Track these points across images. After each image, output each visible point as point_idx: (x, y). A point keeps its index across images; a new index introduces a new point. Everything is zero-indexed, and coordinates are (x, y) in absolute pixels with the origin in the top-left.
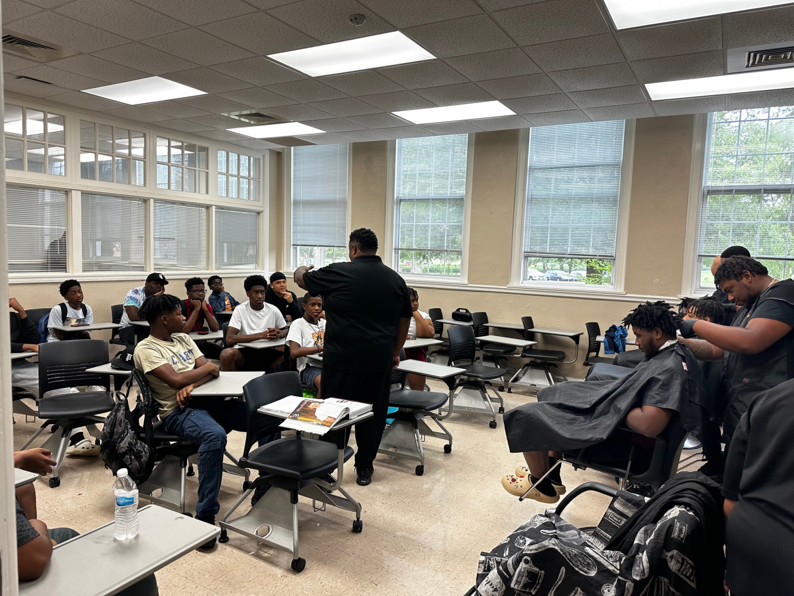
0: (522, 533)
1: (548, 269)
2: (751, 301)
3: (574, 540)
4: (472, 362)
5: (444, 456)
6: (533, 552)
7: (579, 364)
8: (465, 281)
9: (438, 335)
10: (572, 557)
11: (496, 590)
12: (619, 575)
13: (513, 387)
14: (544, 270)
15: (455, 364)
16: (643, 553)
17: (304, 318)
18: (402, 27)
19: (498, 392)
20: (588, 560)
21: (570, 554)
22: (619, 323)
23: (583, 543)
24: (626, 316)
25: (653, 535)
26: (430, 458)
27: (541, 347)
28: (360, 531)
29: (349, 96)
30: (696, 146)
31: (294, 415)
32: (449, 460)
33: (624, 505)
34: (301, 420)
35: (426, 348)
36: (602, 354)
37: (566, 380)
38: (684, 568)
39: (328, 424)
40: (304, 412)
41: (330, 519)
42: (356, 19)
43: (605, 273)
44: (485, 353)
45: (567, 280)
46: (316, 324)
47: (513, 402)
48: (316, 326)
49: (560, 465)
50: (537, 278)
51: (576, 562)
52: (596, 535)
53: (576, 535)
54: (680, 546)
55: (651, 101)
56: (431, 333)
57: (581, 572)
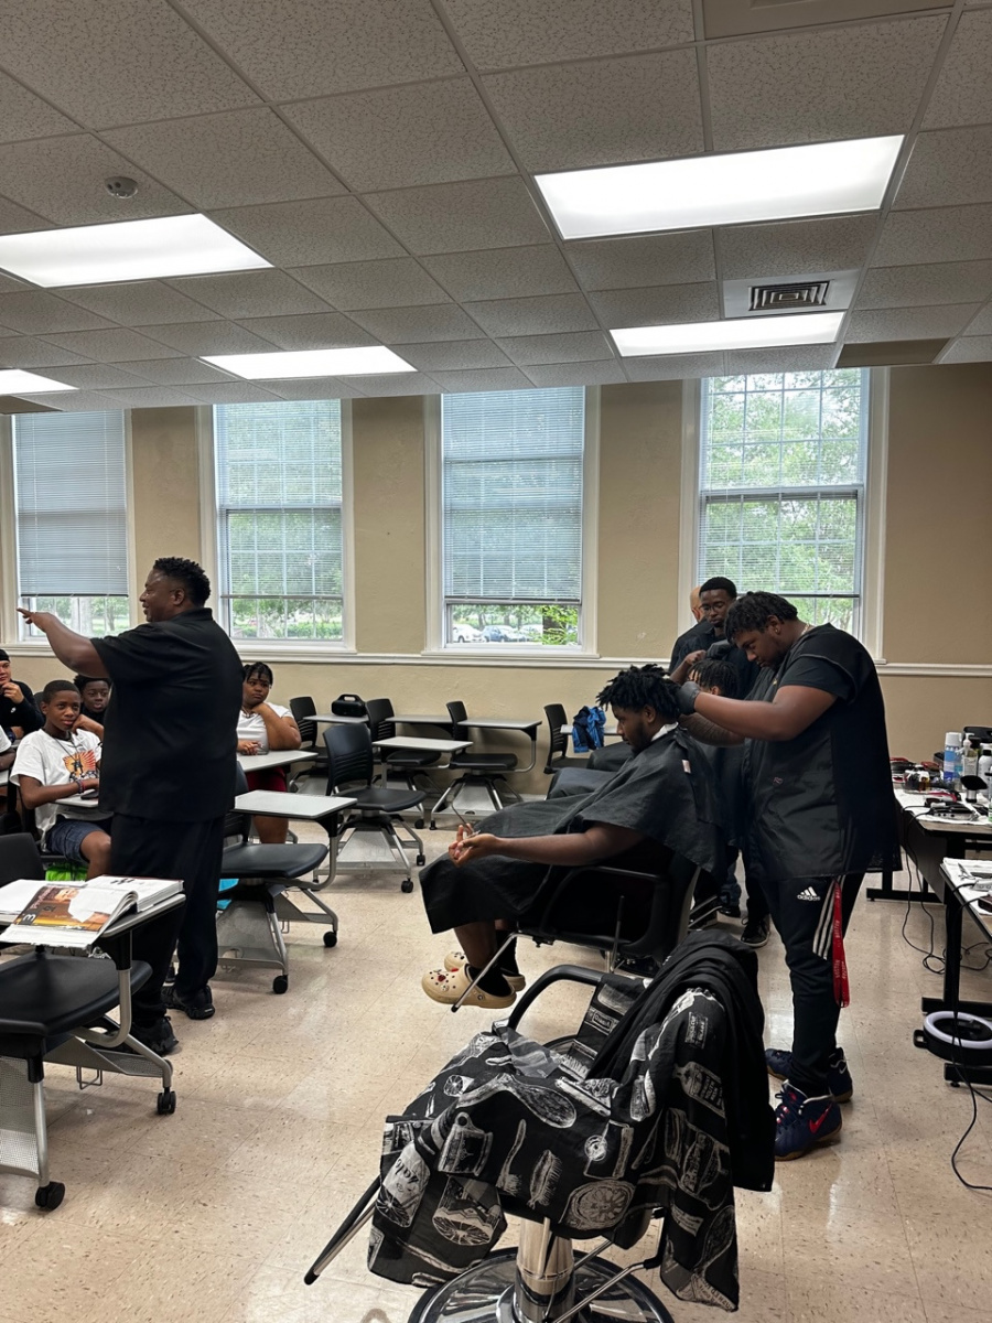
0: (456, 1069)
1: (487, 624)
2: (778, 660)
3: (540, 1067)
4: (369, 784)
5: (325, 952)
6: (472, 1103)
7: (538, 773)
8: (352, 648)
9: (310, 743)
10: (535, 1102)
11: (414, 1179)
12: (612, 1117)
13: (439, 819)
14: (481, 626)
15: (340, 790)
16: (644, 1075)
17: (44, 730)
18: (206, 207)
19: (414, 830)
20: (562, 1102)
21: (532, 1097)
22: (592, 704)
23: (555, 1071)
24: (601, 690)
25: (658, 1044)
26: (299, 959)
27: (480, 749)
28: (172, 1111)
29: (116, 326)
30: (688, 430)
31: (24, 918)
32: (334, 958)
33: (613, 997)
34: (39, 925)
35: (286, 767)
36: (570, 753)
37: (520, 799)
38: (706, 1088)
39: (94, 927)
40: (47, 908)
41: (114, 1096)
42: (118, 185)
43: (570, 627)
44: (390, 767)
45: (515, 640)
46: (69, 739)
47: (439, 844)
48: (70, 744)
49: (514, 941)
50: (471, 639)
51: (543, 1108)
52: (572, 1053)
53: (543, 1058)
54: (698, 1054)
55: (621, 357)
56: (293, 740)
57: (552, 1124)
